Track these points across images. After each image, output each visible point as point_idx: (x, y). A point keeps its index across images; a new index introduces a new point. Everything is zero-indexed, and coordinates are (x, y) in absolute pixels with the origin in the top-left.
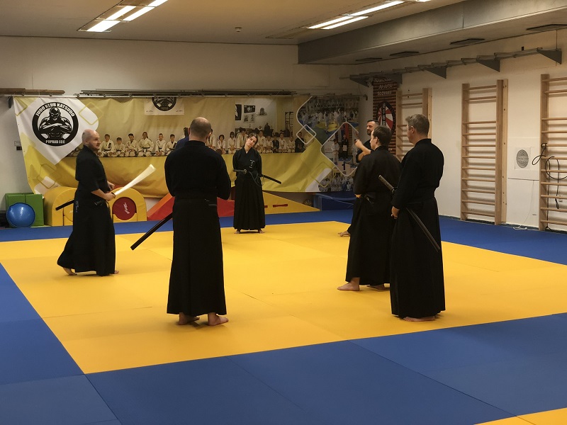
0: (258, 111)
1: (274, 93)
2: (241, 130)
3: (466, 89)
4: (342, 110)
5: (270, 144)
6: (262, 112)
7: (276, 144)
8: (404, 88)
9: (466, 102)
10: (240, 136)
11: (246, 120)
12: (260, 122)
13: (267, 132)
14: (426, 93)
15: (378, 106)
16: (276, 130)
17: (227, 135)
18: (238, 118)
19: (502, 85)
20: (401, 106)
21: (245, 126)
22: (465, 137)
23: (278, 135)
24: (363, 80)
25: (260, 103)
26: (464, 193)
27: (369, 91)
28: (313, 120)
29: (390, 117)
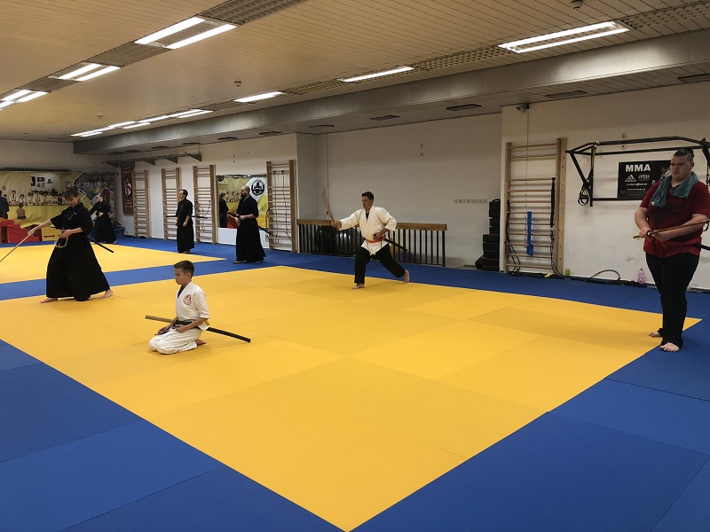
0: (46, 181)
1: (57, 170)
2: (36, 192)
3: (164, 172)
4: (103, 181)
5: (56, 200)
6: (50, 181)
7: (60, 200)
8: (136, 169)
9: (164, 178)
10: (35, 195)
11: (39, 186)
12: (48, 187)
13: (54, 193)
14: (146, 173)
15: (123, 179)
16: (59, 192)
17: (27, 194)
18: (33, 184)
19: (178, 170)
20: (135, 179)
21: (39, 189)
22: (165, 196)
23: (61, 195)
24: (115, 164)
25: (47, 176)
26: (165, 226)
27: (119, 170)
28: (83, 187)
29: (129, 185)
